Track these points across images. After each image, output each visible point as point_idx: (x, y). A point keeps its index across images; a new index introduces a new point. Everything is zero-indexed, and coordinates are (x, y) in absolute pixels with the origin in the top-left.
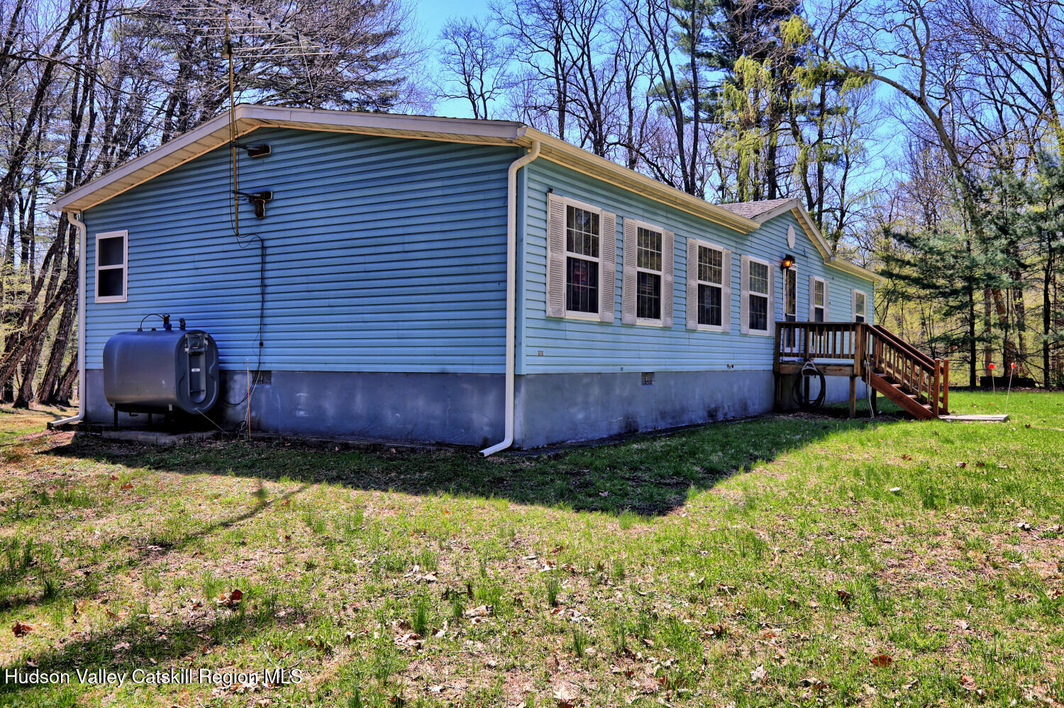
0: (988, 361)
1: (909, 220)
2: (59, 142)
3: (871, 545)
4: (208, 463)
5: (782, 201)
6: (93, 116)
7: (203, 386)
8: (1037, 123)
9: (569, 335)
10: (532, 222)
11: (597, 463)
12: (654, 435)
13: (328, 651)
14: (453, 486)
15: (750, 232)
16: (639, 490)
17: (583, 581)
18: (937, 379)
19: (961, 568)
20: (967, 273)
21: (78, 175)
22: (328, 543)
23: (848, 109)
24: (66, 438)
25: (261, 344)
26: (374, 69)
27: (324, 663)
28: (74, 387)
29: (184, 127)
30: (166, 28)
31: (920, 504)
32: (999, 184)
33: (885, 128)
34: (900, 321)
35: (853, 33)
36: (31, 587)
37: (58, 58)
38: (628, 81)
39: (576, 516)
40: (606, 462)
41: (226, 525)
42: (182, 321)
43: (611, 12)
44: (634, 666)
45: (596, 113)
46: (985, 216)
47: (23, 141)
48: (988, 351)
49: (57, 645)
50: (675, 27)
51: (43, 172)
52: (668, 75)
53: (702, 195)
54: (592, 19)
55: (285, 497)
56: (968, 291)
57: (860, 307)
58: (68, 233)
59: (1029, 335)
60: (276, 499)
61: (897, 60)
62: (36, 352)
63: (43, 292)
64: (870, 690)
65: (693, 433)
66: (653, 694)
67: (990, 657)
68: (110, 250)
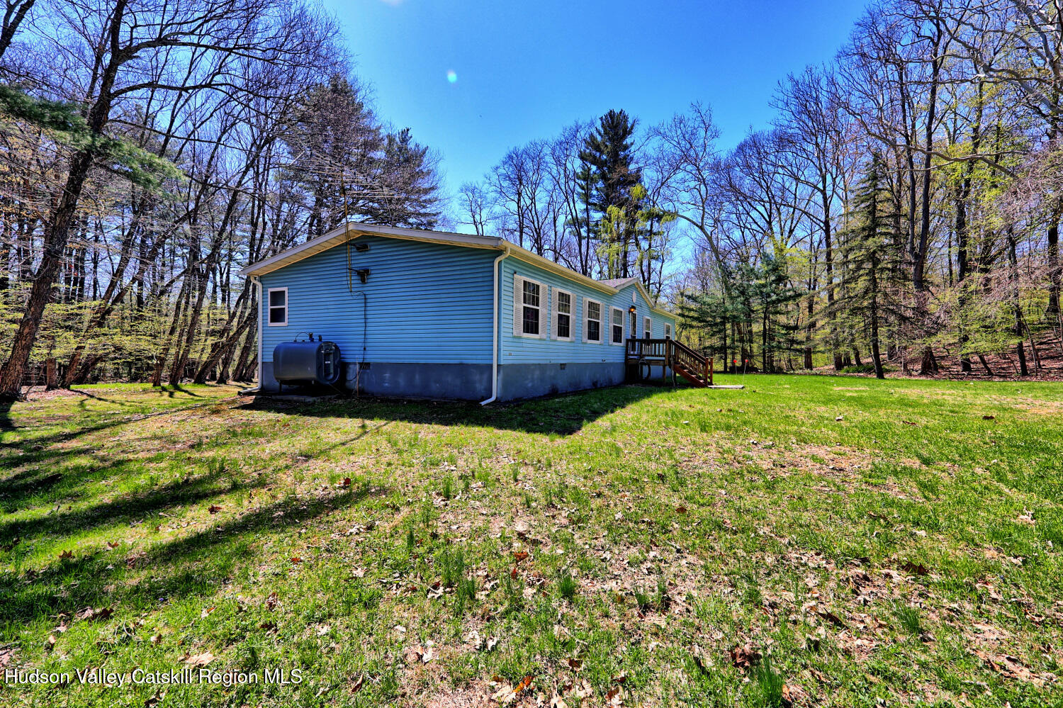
0: (733, 358)
1: (693, 288)
2: (244, 237)
3: (675, 450)
4: (334, 412)
5: (630, 279)
6: (265, 224)
7: (332, 371)
8: (763, 238)
9: (524, 345)
10: (506, 288)
11: (538, 408)
12: (565, 394)
13: (398, 509)
14: (465, 421)
15: (614, 294)
16: (559, 422)
17: (531, 468)
18: (707, 367)
19: (721, 463)
20: (723, 315)
21: (257, 256)
22: (399, 452)
23: (664, 232)
24: (249, 400)
25: (365, 349)
26: (424, 207)
27: (395, 516)
28: (256, 372)
29: (320, 233)
30: (308, 177)
31: (699, 430)
32: (741, 269)
33: (683, 241)
34: (688, 338)
35: (668, 193)
36: (223, 483)
37: (240, 189)
38: (554, 218)
39: (527, 435)
40: (542, 408)
41: (343, 444)
42: (320, 336)
43: (546, 181)
44: (556, 512)
45: (539, 234)
46: (732, 286)
47: (220, 234)
48: (734, 354)
49: (237, 517)
50: (578, 189)
51: (234, 253)
52: (574, 214)
53: (591, 276)
54: (537, 185)
55: (377, 429)
56: (723, 323)
57: (668, 332)
58: (251, 288)
59: (755, 346)
60: (372, 429)
61: (690, 206)
62: (232, 353)
63: (236, 320)
64: (676, 526)
65: (585, 394)
66: (566, 527)
67: (738, 510)
68: (277, 297)
